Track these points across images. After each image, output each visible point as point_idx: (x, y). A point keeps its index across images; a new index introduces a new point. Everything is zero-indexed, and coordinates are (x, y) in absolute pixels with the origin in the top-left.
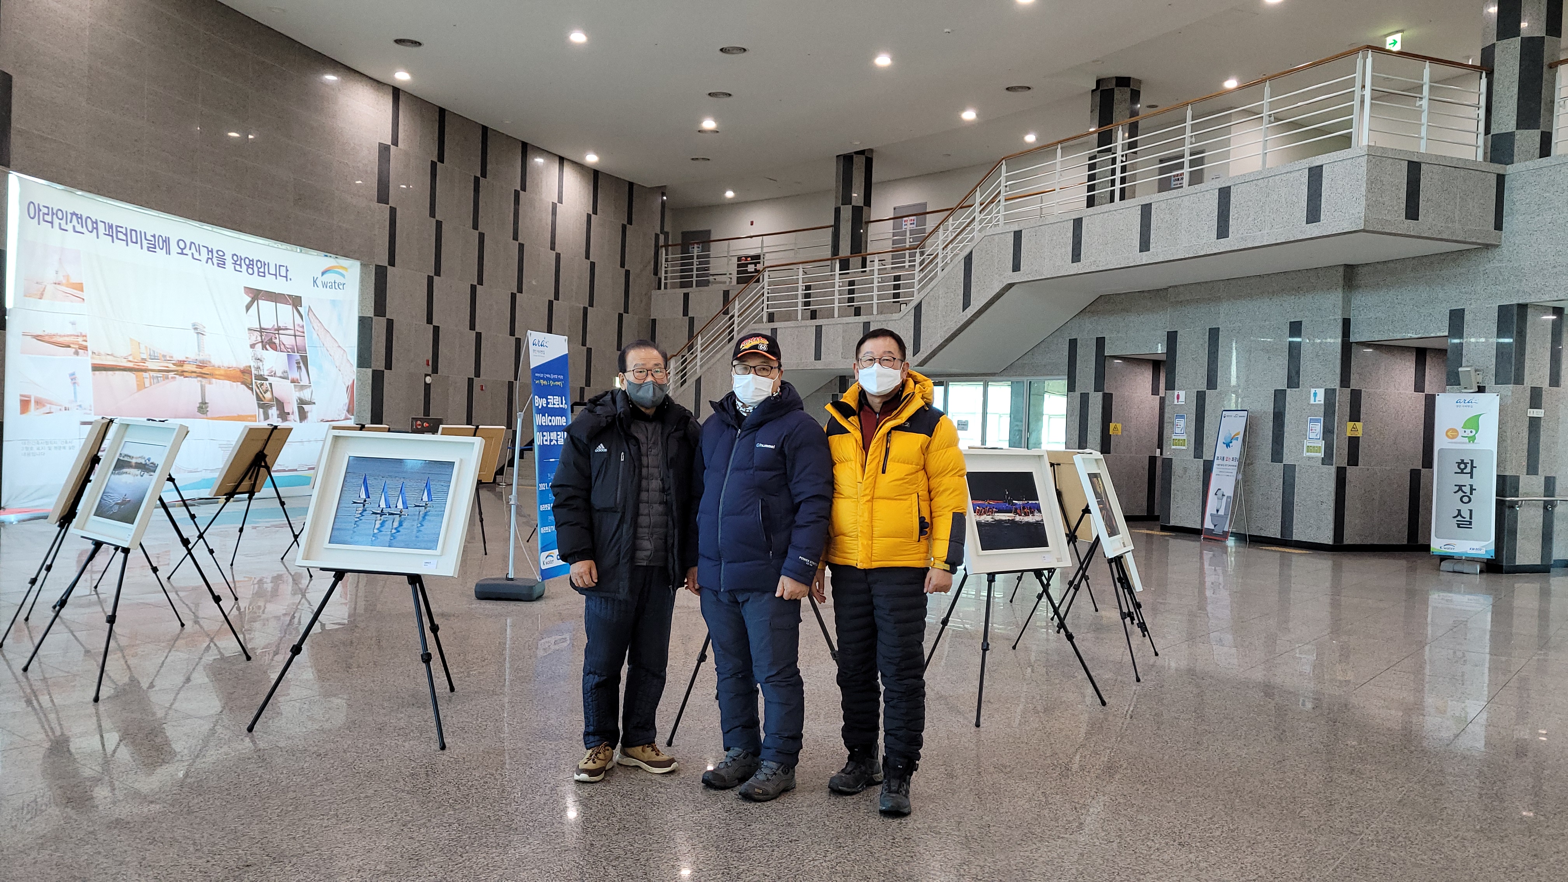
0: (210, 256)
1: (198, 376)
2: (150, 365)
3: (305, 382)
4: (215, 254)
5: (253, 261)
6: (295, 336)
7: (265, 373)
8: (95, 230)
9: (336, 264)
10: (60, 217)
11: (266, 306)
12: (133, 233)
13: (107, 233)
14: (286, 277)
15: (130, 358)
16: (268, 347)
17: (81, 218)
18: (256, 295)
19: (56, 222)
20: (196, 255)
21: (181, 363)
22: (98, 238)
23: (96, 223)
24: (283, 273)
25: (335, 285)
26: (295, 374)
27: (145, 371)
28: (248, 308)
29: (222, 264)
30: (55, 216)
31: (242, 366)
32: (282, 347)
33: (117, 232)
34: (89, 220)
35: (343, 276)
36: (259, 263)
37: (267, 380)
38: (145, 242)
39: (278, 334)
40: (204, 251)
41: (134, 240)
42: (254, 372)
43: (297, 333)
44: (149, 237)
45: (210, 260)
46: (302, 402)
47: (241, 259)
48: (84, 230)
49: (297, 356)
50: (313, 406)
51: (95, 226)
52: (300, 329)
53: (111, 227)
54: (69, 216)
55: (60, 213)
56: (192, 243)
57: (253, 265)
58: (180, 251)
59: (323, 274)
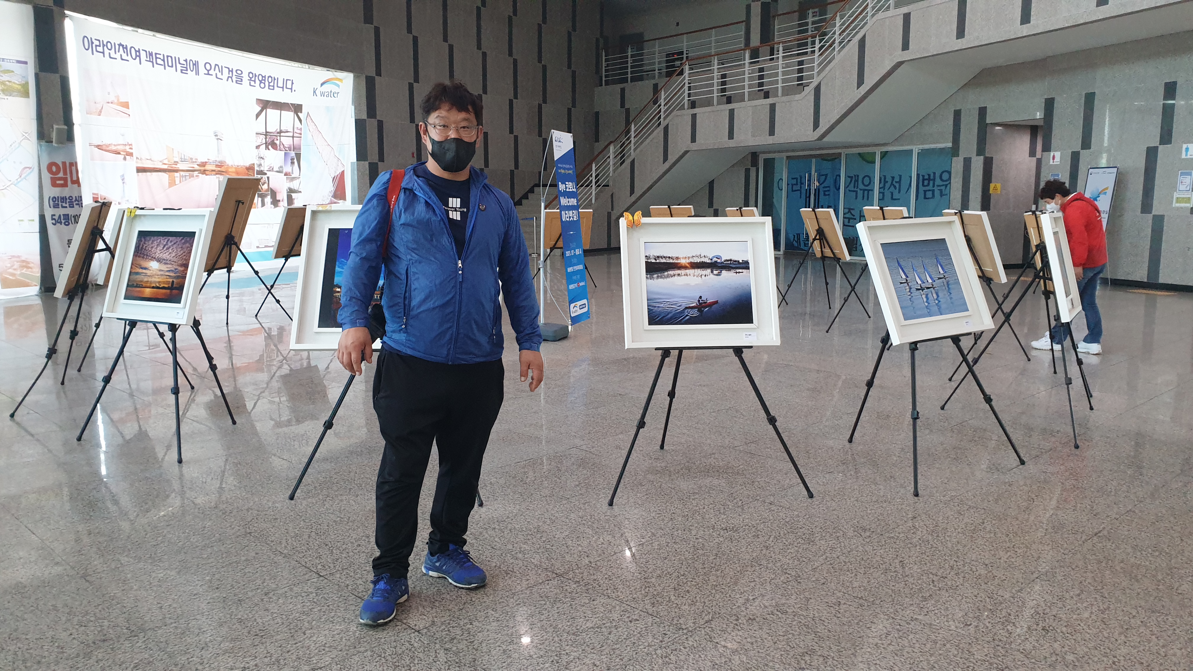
0: (231, 75)
1: (216, 174)
2: (181, 166)
3: (296, 174)
4: (234, 73)
5: (265, 77)
6: (293, 137)
7: (265, 168)
8: (138, 58)
9: (333, 77)
10: (110, 47)
11: (273, 114)
12: (169, 58)
13: (148, 59)
14: (291, 89)
15: (165, 162)
16: (270, 147)
17: (126, 48)
18: (265, 105)
19: (107, 52)
20: (219, 75)
21: (203, 164)
22: (140, 63)
23: (139, 51)
24: (289, 86)
25: (332, 94)
26: (288, 169)
27: (176, 171)
28: (258, 116)
29: (239, 81)
30: (105, 47)
31: (247, 165)
32: (282, 147)
33: (156, 58)
34: (133, 49)
35: (338, 86)
36: (270, 79)
37: (266, 174)
38: (179, 66)
39: (280, 136)
40: (226, 71)
41: (170, 64)
42: (256, 168)
43: (296, 135)
44: (182, 62)
45: (230, 79)
46: (291, 191)
47: (256, 76)
48: (129, 58)
49: (293, 154)
50: (300, 194)
51: (138, 54)
52: (299, 132)
53: (151, 54)
54: (117, 47)
55: (109, 44)
56: (216, 65)
57: (265, 80)
58: (206, 72)
59: (322, 85)
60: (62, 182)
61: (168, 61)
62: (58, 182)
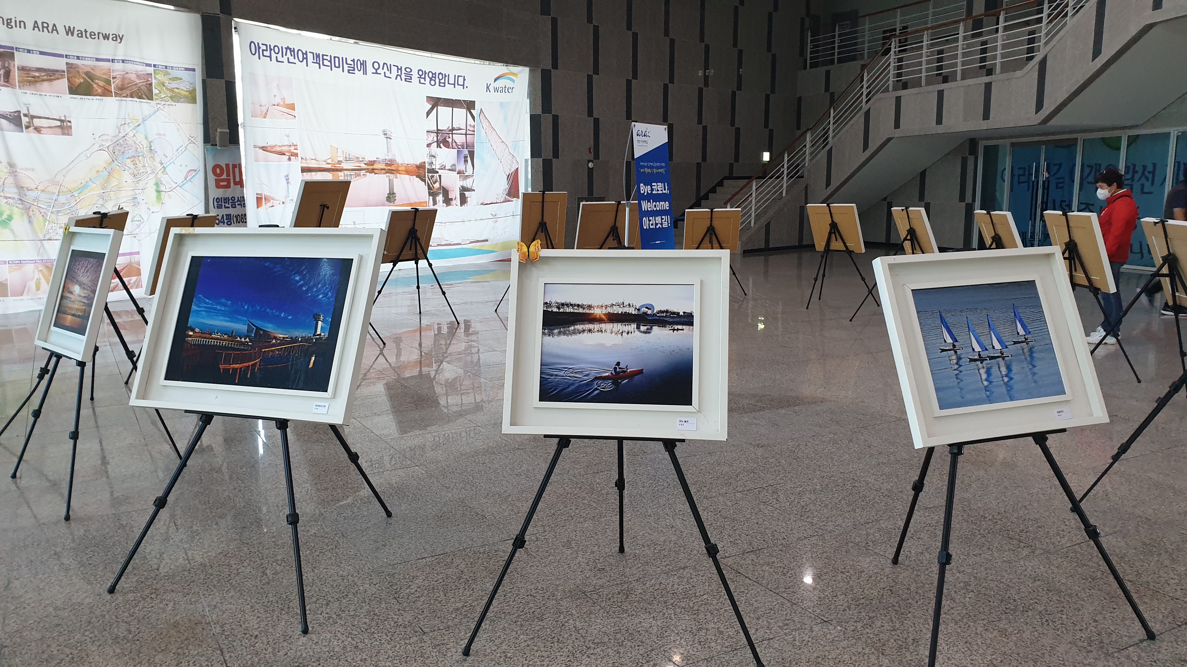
0: (399, 73)
1: (386, 173)
2: (345, 166)
3: (469, 172)
4: (404, 71)
5: (435, 73)
6: (466, 134)
7: (437, 167)
8: (305, 60)
9: (507, 71)
10: (277, 51)
11: (444, 111)
12: (337, 59)
13: (315, 61)
14: (463, 85)
15: (329, 161)
16: (441, 145)
17: (294, 51)
18: (436, 102)
19: (274, 55)
20: (388, 74)
21: (372, 163)
22: (307, 66)
23: (306, 53)
24: (461, 82)
25: (506, 90)
26: (461, 167)
27: (341, 170)
28: (428, 114)
29: (409, 78)
30: (272, 51)
31: (418, 163)
32: (454, 144)
33: (323, 59)
34: (300, 52)
35: (513, 81)
36: (441, 76)
37: (437, 172)
38: (346, 66)
39: (452, 134)
40: (394, 69)
41: (337, 65)
42: (427, 166)
43: (468, 132)
44: (349, 62)
45: (399, 77)
46: (464, 189)
47: (426, 73)
48: (296, 61)
49: (466, 152)
50: (473, 192)
51: (305, 56)
52: (472, 129)
53: (318, 56)
54: (284, 50)
55: (276, 48)
56: (384, 64)
57: (435, 77)
58: (374, 71)
59: (496, 80)
60: (225, 183)
61: (336, 62)
62: (222, 184)
